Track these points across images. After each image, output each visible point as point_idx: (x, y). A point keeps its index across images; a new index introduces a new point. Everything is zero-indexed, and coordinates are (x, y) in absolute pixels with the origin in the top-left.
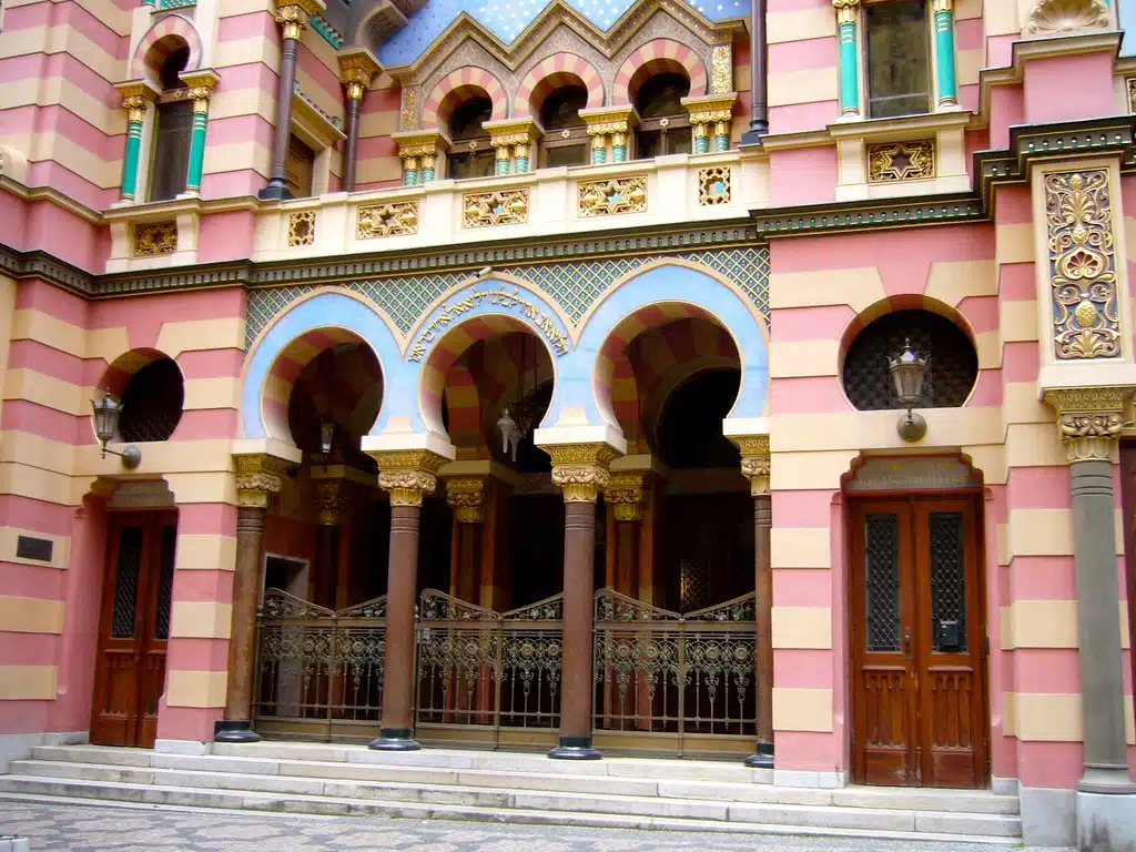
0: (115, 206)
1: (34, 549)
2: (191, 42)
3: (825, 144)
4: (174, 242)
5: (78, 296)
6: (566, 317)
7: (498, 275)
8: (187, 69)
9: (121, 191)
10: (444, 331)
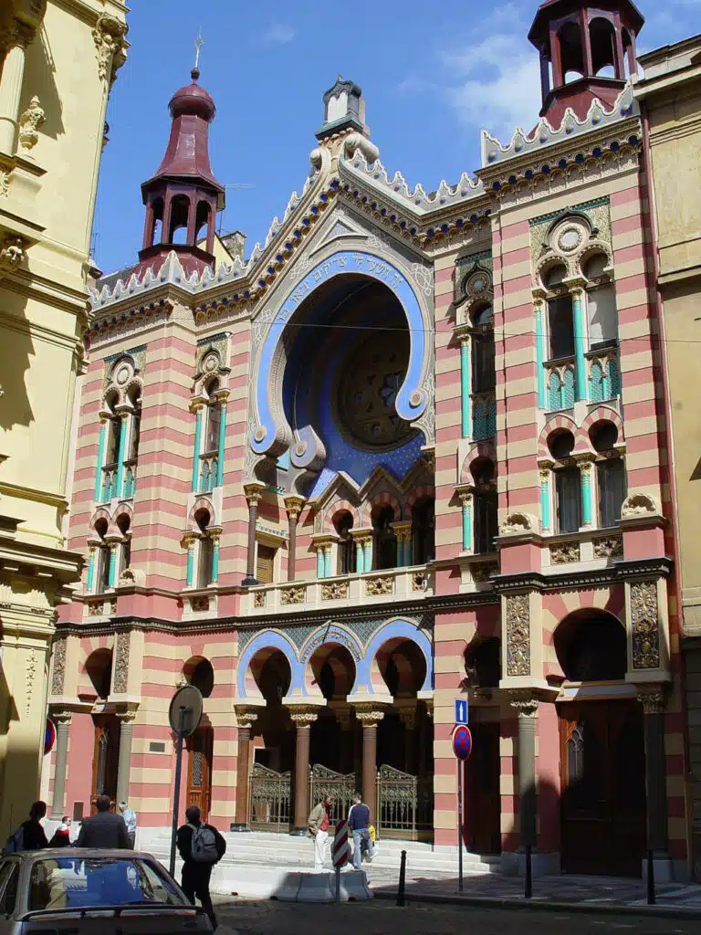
0: (184, 590)
1: (157, 747)
2: (210, 511)
3: (455, 568)
4: (208, 606)
5: (168, 632)
6: (360, 642)
7: (335, 624)
8: (210, 525)
9: (186, 581)
10: (314, 649)
